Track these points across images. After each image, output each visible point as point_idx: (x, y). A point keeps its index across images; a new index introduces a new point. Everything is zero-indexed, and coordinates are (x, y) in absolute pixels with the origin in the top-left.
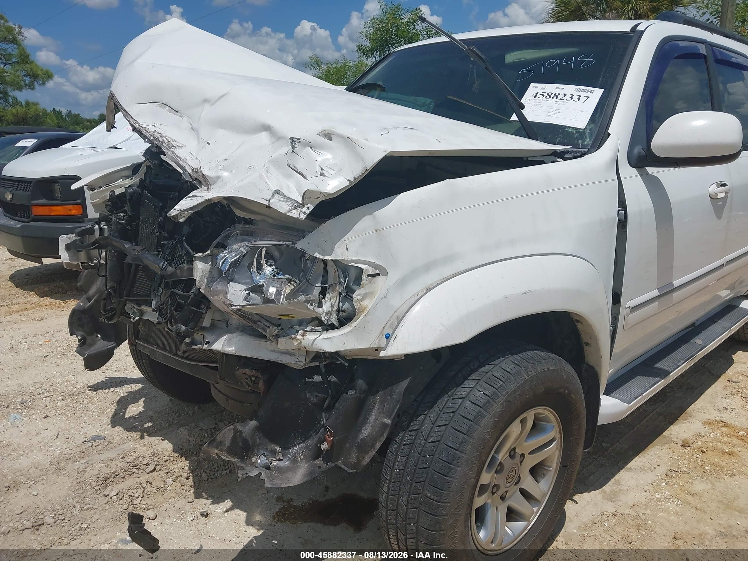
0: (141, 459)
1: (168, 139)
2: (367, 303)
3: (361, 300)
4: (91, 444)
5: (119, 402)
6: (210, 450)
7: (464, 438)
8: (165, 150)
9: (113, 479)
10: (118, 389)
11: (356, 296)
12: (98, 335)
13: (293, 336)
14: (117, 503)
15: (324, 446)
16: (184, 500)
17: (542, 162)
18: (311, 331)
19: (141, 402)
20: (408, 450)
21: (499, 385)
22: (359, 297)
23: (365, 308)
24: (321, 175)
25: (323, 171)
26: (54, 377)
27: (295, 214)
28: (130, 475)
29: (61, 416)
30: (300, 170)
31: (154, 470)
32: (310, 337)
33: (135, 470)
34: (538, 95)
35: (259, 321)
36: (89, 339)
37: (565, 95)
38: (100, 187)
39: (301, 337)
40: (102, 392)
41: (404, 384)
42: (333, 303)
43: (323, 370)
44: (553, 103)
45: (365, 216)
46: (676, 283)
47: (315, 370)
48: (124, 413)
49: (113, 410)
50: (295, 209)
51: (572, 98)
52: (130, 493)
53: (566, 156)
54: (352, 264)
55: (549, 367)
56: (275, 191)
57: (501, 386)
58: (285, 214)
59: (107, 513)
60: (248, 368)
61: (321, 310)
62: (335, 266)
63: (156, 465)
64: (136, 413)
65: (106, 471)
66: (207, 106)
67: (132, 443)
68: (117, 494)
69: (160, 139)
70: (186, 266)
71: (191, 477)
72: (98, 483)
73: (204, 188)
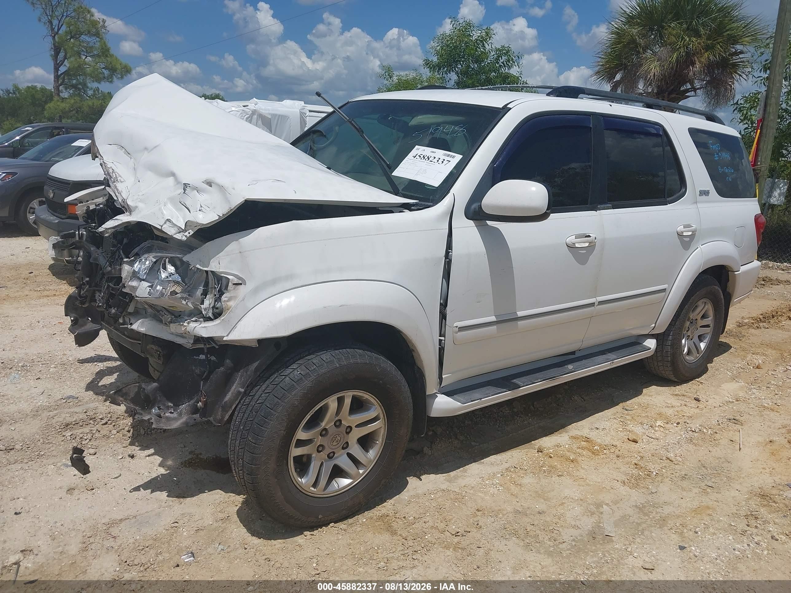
0: (98, 415)
1: (116, 175)
2: (231, 304)
3: (228, 301)
4: (65, 401)
5: (97, 373)
6: (116, 397)
7: (278, 402)
8: (111, 184)
9: (73, 426)
10: (100, 364)
11: (224, 298)
12: (89, 318)
13: (181, 323)
14: (70, 441)
15: (200, 404)
16: (121, 445)
17: (392, 212)
18: (196, 321)
19: (115, 376)
20: (245, 409)
21: (312, 368)
22: (226, 299)
23: (230, 307)
24: (200, 210)
25: (202, 208)
26: (55, 350)
27: (179, 236)
28: (87, 425)
29: (50, 379)
30: (188, 206)
31: (106, 423)
32: (193, 325)
33: (91, 422)
34: (417, 157)
35: (161, 310)
36: (81, 321)
37: (435, 158)
38: (87, 201)
39: (187, 324)
40: (87, 364)
41: (256, 364)
42: (211, 302)
43: (206, 351)
44: (424, 164)
45: (233, 241)
46: (520, 314)
47: (200, 351)
48: (99, 382)
49: (91, 379)
50: (179, 233)
51: (438, 161)
52: (81, 436)
53: (413, 208)
54: (222, 275)
55: (362, 361)
56: (167, 219)
57: (314, 369)
58: (172, 236)
59: (61, 447)
60: (154, 345)
61: (202, 306)
62: (212, 276)
63: (109, 420)
64: (108, 383)
65: (69, 420)
66: (146, 152)
67: (97, 403)
68: (71, 435)
69: (111, 174)
70: (118, 267)
71: (131, 431)
72: (61, 428)
73: (128, 213)
